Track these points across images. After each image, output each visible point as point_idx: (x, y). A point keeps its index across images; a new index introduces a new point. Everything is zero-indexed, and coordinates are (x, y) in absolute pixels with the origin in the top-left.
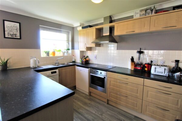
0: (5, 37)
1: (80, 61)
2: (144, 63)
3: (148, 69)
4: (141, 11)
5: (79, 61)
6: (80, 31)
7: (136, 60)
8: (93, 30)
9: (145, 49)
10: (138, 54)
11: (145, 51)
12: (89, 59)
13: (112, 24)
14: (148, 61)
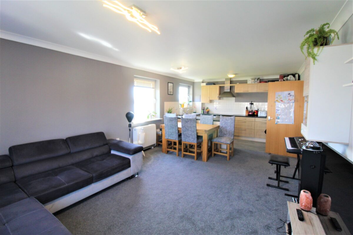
0: (168, 94)
1: (202, 112)
2: (254, 111)
3: (256, 113)
4: (252, 79)
5: (200, 111)
6: (203, 86)
7: (249, 109)
8: (217, 87)
9: (254, 102)
10: (250, 105)
11: (255, 103)
12: (209, 110)
13: (232, 85)
14: (256, 109)
